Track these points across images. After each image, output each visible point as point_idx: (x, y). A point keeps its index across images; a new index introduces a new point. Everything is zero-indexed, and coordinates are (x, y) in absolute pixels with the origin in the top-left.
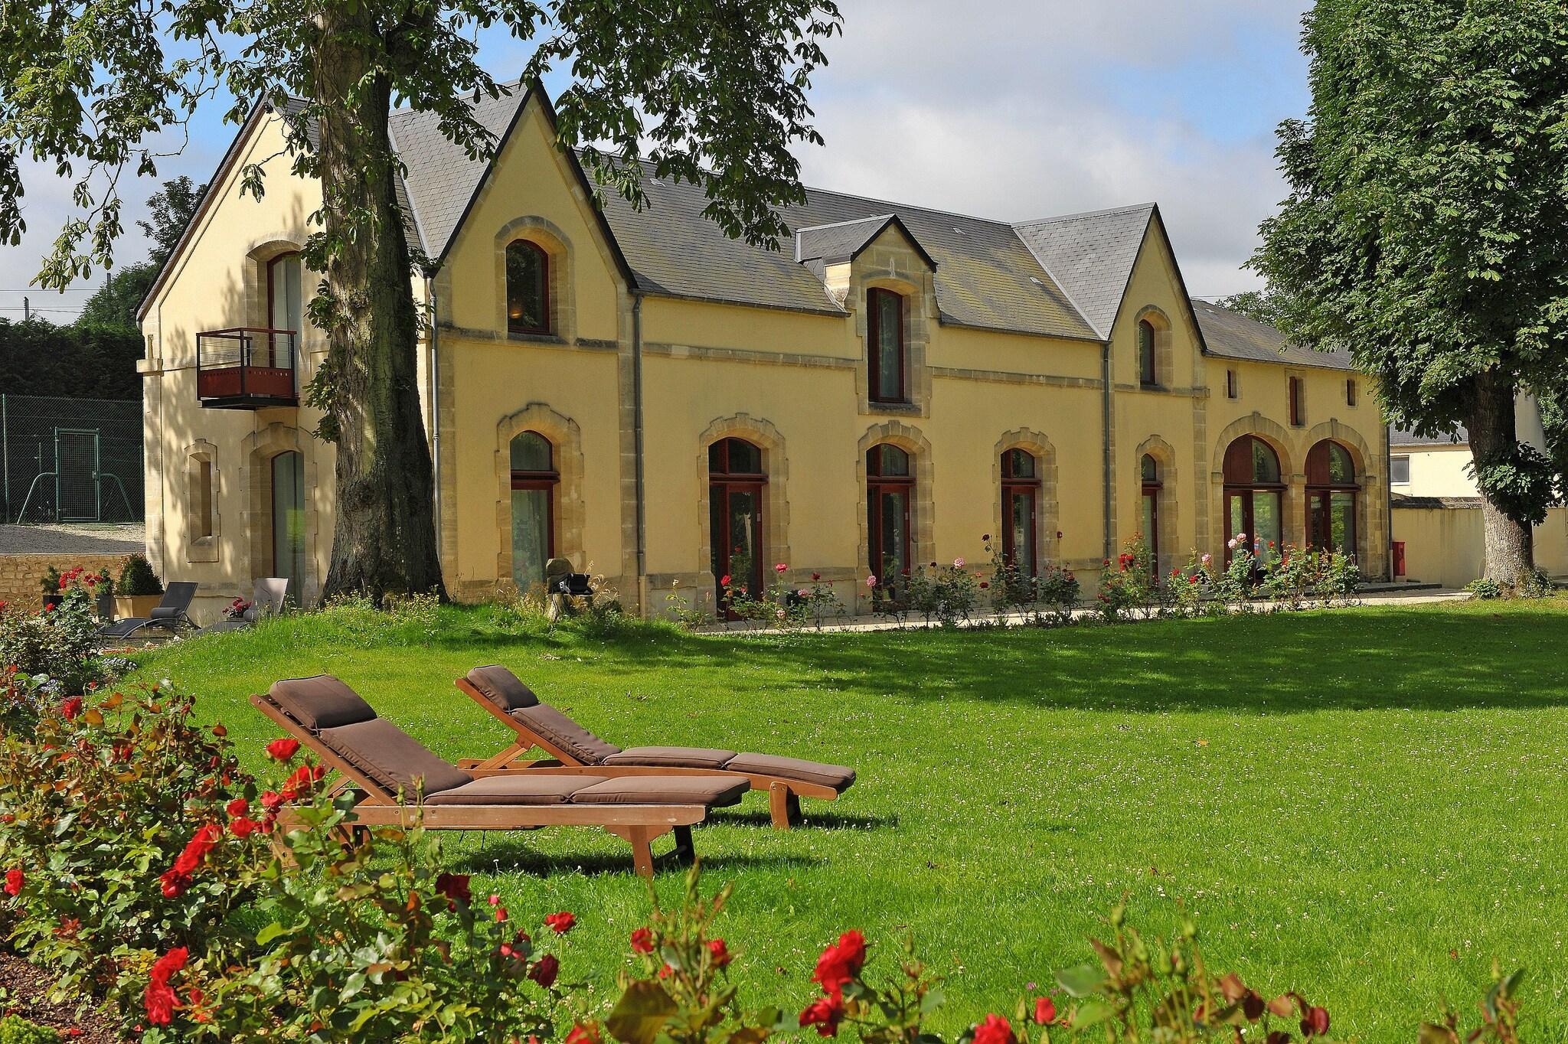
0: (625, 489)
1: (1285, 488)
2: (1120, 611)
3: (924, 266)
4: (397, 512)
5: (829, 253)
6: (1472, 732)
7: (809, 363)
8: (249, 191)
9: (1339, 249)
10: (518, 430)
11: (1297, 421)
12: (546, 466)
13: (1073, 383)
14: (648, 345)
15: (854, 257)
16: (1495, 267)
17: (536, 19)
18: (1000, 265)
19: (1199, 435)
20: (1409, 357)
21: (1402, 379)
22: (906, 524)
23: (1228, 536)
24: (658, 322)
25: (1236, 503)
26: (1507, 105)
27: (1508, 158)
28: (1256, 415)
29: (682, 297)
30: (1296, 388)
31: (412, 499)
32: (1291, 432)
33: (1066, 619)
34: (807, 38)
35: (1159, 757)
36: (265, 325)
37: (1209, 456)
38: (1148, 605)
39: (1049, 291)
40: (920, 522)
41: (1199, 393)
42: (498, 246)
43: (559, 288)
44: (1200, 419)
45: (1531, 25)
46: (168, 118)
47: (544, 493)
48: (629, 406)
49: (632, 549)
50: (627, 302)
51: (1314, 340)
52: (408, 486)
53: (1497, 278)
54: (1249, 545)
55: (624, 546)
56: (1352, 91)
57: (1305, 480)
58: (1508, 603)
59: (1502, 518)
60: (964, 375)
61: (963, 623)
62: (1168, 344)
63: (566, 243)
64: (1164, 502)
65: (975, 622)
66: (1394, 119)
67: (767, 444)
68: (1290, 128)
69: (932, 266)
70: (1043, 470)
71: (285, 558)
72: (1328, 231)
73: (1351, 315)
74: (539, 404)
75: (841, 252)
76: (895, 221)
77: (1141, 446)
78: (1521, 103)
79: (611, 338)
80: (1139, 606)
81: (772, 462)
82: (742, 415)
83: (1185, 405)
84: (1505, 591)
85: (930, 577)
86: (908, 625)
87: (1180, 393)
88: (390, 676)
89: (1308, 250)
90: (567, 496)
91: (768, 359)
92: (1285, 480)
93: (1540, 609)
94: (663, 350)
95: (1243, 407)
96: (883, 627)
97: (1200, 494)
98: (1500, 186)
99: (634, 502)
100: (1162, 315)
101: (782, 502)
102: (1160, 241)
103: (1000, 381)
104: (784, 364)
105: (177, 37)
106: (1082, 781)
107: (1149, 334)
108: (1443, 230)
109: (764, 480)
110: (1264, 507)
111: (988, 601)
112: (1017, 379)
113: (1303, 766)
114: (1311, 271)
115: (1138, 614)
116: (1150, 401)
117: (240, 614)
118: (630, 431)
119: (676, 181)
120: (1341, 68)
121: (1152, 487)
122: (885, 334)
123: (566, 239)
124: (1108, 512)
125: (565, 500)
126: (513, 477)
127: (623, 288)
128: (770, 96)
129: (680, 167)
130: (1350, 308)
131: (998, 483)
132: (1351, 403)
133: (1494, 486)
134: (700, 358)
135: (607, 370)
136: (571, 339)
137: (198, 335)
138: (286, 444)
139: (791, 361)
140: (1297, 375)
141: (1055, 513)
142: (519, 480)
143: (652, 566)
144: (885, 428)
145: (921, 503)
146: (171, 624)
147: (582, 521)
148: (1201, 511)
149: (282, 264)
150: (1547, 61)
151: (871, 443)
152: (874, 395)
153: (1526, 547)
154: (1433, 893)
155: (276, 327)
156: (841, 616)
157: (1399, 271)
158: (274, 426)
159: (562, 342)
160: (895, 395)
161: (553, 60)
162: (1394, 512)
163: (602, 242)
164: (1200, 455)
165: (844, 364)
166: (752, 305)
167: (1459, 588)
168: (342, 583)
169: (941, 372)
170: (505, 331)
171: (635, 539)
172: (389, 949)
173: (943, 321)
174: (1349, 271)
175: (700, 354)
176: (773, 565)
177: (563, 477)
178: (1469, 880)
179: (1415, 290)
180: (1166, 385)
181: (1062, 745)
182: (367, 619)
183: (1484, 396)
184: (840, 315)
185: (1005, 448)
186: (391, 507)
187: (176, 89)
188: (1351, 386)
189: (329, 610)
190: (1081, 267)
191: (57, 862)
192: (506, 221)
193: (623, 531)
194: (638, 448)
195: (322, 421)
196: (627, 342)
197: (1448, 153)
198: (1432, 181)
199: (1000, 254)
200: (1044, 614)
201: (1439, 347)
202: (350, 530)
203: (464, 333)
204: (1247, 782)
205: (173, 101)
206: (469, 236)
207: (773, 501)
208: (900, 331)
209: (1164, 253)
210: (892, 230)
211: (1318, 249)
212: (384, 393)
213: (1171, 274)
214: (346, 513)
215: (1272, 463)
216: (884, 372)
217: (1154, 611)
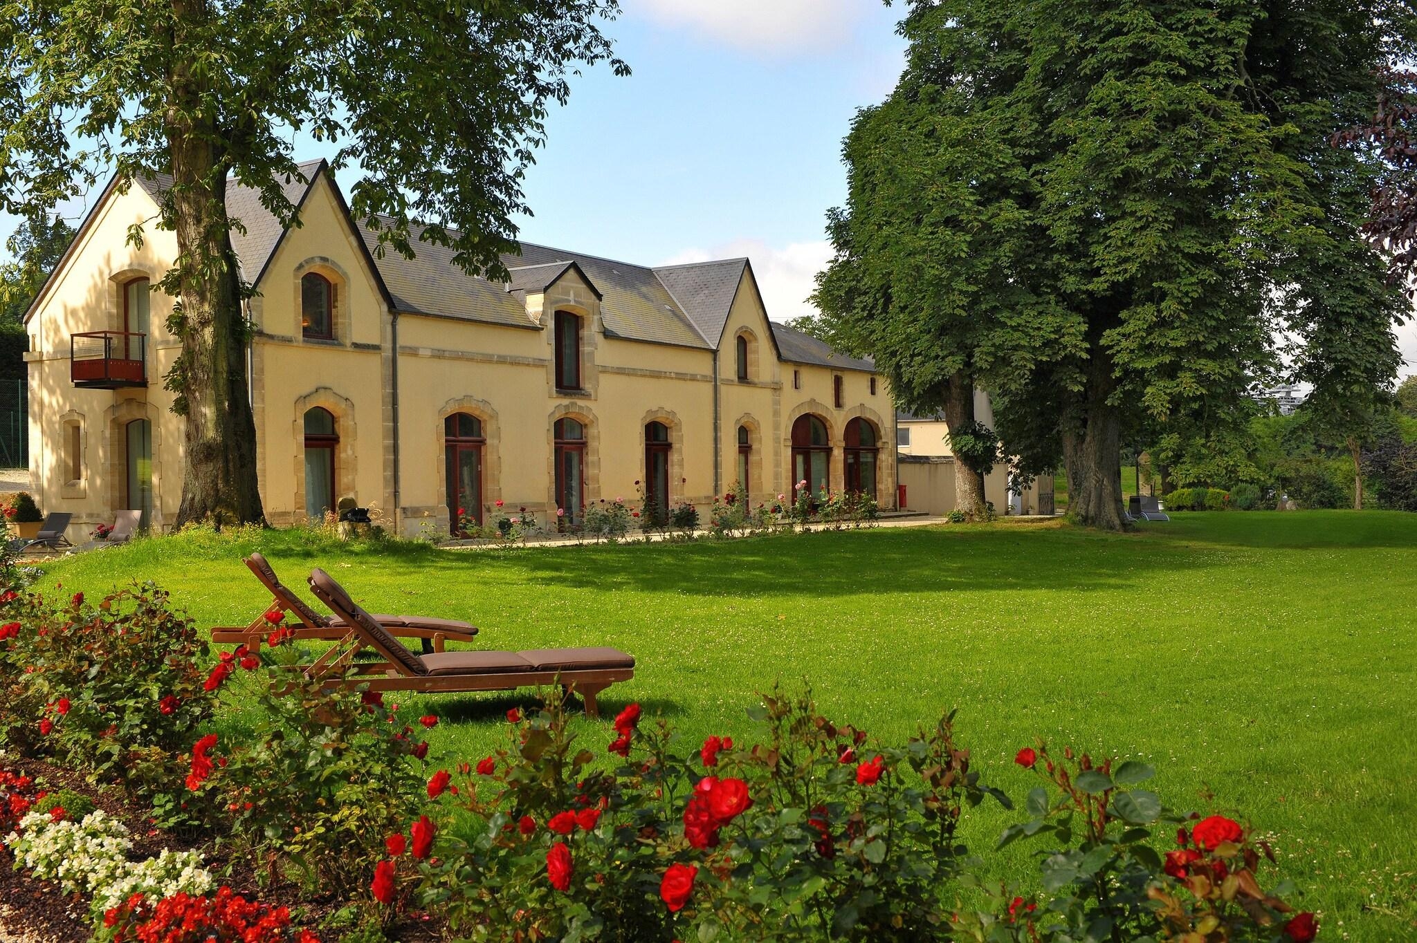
0: (386, 448)
1: (831, 449)
2: (725, 532)
3: (593, 297)
4: (231, 465)
5: (529, 286)
6: (945, 608)
7: (515, 362)
8: (132, 242)
9: (865, 293)
10: (309, 407)
11: (838, 404)
12: (329, 431)
13: (693, 378)
14: (403, 348)
15: (546, 290)
16: (963, 307)
17: (339, 132)
18: (645, 297)
19: (776, 413)
20: (909, 365)
21: (905, 380)
22: (581, 472)
23: (794, 482)
24: (410, 331)
25: (800, 459)
26: (968, 205)
27: (968, 238)
28: (813, 401)
29: (427, 315)
30: (838, 382)
31: (241, 456)
32: (835, 412)
33: (690, 537)
34: (523, 145)
35: (755, 626)
36: (123, 330)
37: (783, 427)
38: (743, 528)
39: (676, 314)
40: (590, 472)
41: (776, 388)
42: (296, 277)
43: (340, 310)
44: (777, 403)
45: (982, 154)
46: (75, 191)
47: (328, 451)
48: (389, 390)
49: (391, 490)
50: (390, 318)
51: (850, 350)
52: (239, 448)
53: (964, 314)
54: (808, 488)
55: (385, 487)
56: (873, 190)
57: (843, 444)
58: (969, 526)
59: (965, 469)
60: (620, 371)
61: (621, 540)
62: (757, 352)
63: (344, 277)
64: (753, 458)
65: (629, 540)
66: (900, 210)
67: (485, 417)
68: (833, 213)
69: (599, 297)
70: (673, 437)
71: (137, 496)
72: (858, 281)
73: (874, 337)
74: (325, 388)
75: (536, 286)
76: (574, 266)
77: (738, 420)
78: (979, 203)
79: (376, 342)
80: (738, 528)
81: (489, 430)
82: (468, 397)
83: (767, 395)
84: (967, 518)
85: (600, 509)
86: (585, 542)
87: (764, 386)
88: (233, 579)
89: (846, 293)
90: (344, 453)
91: (487, 359)
92: (831, 444)
93: (989, 529)
94: (413, 352)
95: (806, 394)
96: (568, 543)
97: (777, 453)
98: (963, 255)
99: (392, 457)
100: (751, 333)
101: (495, 457)
102: (750, 282)
103: (644, 376)
104: (497, 362)
105: (80, 136)
106: (708, 642)
107: (743, 343)
108: (930, 283)
109: (483, 442)
110: (817, 462)
111: (637, 525)
112: (656, 375)
113: (844, 631)
114: (848, 307)
115: (737, 533)
116: (744, 390)
117: (103, 534)
118: (390, 407)
119: (433, 243)
120: (866, 175)
121: (745, 448)
122: (568, 341)
123: (345, 274)
124: (716, 465)
125: (343, 455)
126: (306, 439)
127: (385, 308)
128: (494, 182)
129: (436, 233)
130: (872, 332)
131: (643, 445)
132: (873, 393)
133: (961, 449)
134: (439, 357)
135: (373, 366)
136: (348, 343)
137: (72, 336)
138: (137, 414)
139: (502, 360)
140: (839, 373)
141: (681, 465)
142: (310, 442)
143: (405, 501)
144: (567, 407)
145: (591, 458)
146: (52, 543)
147: (355, 470)
148: (777, 465)
149: (135, 286)
150: (992, 176)
151: (557, 416)
152: (560, 385)
153: (980, 489)
154: (920, 702)
155: (131, 331)
156: (539, 535)
157: (903, 309)
158: (129, 401)
159: (340, 345)
160: (574, 384)
161: (350, 160)
162: (901, 466)
163: (370, 275)
164: (776, 427)
165: (539, 363)
166: (476, 321)
167: (940, 515)
168: (191, 513)
169: (605, 370)
170: (301, 337)
171: (392, 483)
172: (334, 736)
173: (608, 335)
174: (872, 308)
175: (439, 355)
176: (489, 500)
177: (342, 439)
178: (940, 695)
179: (912, 322)
180: (756, 380)
181: (693, 620)
182: (211, 540)
183: (955, 391)
184: (536, 329)
185: (648, 420)
186: (226, 461)
187: (80, 171)
188: (873, 382)
189: (182, 533)
190: (699, 299)
191: (87, 695)
192: (302, 260)
193: (385, 478)
194: (395, 419)
195: (176, 401)
196: (388, 345)
197: (932, 233)
198: (924, 251)
199: (644, 289)
200: (675, 534)
201: (927, 358)
202: (196, 477)
203: (271, 337)
204: (810, 641)
205: (78, 179)
206: (275, 269)
207: (489, 456)
208: (577, 340)
209: (753, 291)
210: (572, 272)
211: (851, 293)
212: (222, 382)
213: (758, 306)
214: (194, 466)
215: (822, 432)
216: (566, 367)
217: (747, 531)
